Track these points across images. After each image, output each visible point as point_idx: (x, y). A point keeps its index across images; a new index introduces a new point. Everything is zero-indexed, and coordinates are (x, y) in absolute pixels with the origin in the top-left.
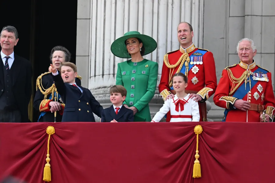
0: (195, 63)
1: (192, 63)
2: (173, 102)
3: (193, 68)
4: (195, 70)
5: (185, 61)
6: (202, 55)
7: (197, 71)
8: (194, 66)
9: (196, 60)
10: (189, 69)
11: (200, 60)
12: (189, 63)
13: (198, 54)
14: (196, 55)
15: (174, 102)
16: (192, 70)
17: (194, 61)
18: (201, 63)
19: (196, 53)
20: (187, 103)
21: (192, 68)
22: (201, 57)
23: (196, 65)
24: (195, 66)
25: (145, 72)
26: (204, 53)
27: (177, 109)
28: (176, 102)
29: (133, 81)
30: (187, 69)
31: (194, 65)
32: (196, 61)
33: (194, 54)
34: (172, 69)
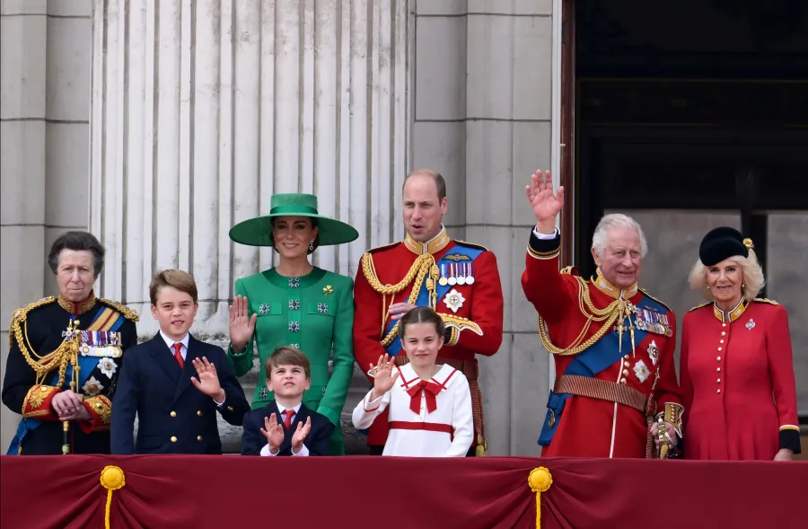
0: (452, 281)
1: (443, 282)
2: (402, 386)
3: (447, 295)
4: (455, 300)
5: (427, 276)
6: (470, 259)
7: (461, 305)
8: (449, 292)
9: (455, 273)
10: (437, 298)
11: (467, 272)
12: (438, 281)
13: (460, 258)
14: (453, 260)
15: (406, 384)
16: (445, 301)
17: (448, 275)
18: (470, 280)
19: (454, 255)
20: (443, 390)
21: (444, 297)
22: (469, 265)
23: (456, 286)
24: (454, 292)
25: (326, 307)
26: (475, 254)
27: (415, 407)
28: (410, 386)
29: (294, 331)
30: (432, 298)
31: (449, 288)
32: (455, 276)
33: (447, 257)
34: (389, 296)
